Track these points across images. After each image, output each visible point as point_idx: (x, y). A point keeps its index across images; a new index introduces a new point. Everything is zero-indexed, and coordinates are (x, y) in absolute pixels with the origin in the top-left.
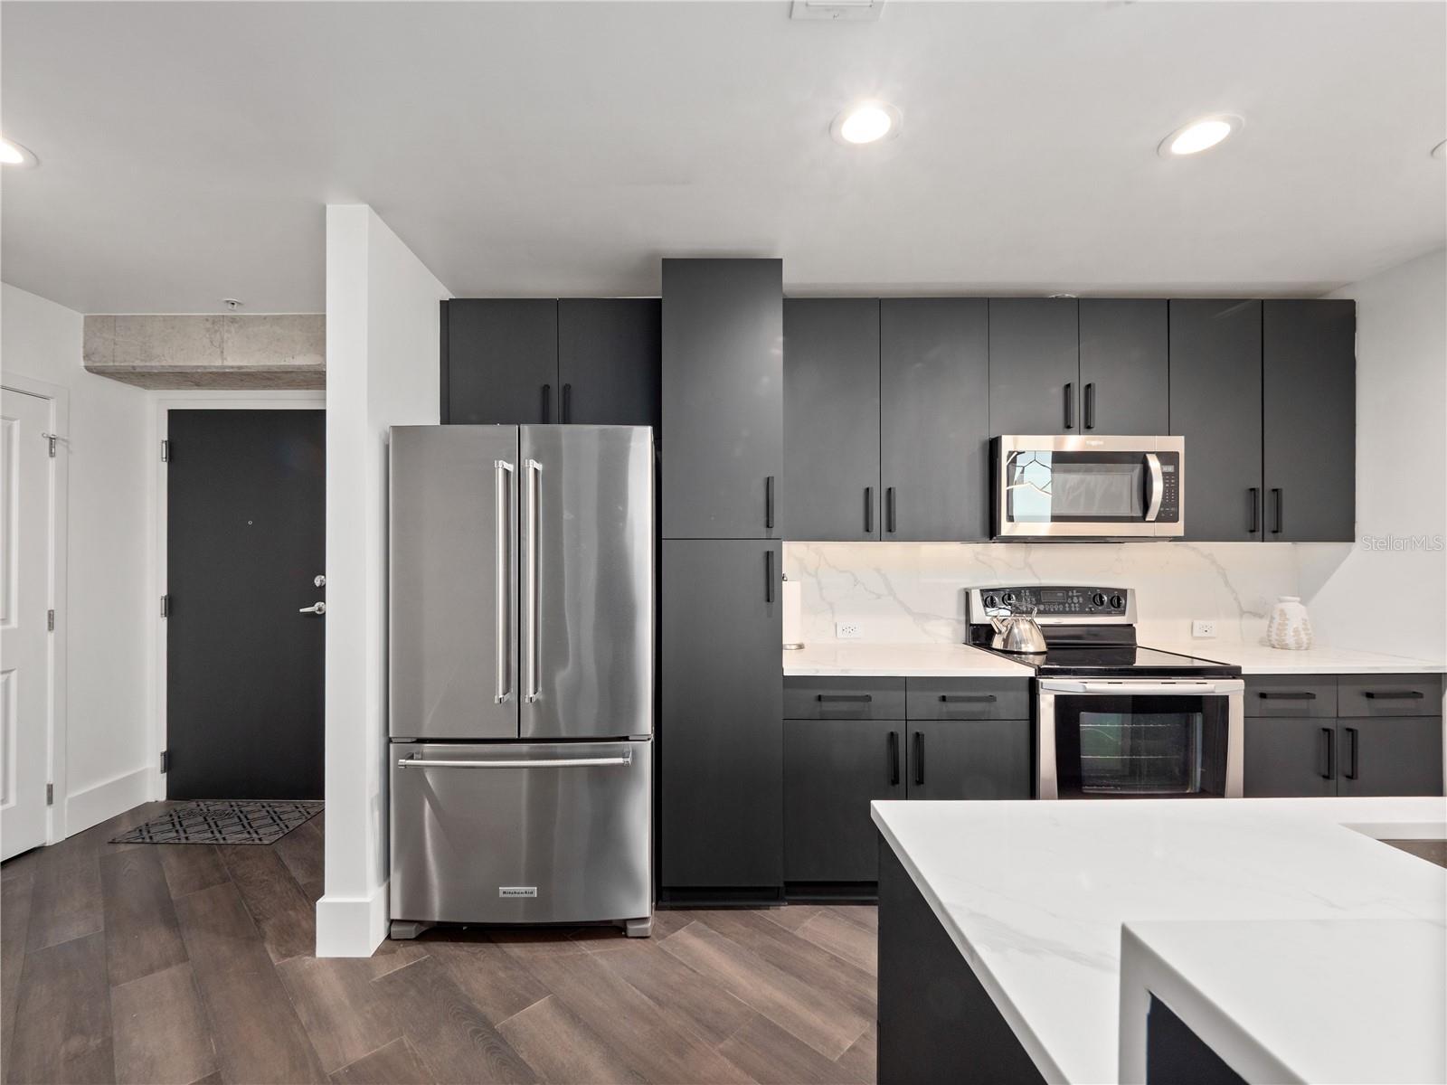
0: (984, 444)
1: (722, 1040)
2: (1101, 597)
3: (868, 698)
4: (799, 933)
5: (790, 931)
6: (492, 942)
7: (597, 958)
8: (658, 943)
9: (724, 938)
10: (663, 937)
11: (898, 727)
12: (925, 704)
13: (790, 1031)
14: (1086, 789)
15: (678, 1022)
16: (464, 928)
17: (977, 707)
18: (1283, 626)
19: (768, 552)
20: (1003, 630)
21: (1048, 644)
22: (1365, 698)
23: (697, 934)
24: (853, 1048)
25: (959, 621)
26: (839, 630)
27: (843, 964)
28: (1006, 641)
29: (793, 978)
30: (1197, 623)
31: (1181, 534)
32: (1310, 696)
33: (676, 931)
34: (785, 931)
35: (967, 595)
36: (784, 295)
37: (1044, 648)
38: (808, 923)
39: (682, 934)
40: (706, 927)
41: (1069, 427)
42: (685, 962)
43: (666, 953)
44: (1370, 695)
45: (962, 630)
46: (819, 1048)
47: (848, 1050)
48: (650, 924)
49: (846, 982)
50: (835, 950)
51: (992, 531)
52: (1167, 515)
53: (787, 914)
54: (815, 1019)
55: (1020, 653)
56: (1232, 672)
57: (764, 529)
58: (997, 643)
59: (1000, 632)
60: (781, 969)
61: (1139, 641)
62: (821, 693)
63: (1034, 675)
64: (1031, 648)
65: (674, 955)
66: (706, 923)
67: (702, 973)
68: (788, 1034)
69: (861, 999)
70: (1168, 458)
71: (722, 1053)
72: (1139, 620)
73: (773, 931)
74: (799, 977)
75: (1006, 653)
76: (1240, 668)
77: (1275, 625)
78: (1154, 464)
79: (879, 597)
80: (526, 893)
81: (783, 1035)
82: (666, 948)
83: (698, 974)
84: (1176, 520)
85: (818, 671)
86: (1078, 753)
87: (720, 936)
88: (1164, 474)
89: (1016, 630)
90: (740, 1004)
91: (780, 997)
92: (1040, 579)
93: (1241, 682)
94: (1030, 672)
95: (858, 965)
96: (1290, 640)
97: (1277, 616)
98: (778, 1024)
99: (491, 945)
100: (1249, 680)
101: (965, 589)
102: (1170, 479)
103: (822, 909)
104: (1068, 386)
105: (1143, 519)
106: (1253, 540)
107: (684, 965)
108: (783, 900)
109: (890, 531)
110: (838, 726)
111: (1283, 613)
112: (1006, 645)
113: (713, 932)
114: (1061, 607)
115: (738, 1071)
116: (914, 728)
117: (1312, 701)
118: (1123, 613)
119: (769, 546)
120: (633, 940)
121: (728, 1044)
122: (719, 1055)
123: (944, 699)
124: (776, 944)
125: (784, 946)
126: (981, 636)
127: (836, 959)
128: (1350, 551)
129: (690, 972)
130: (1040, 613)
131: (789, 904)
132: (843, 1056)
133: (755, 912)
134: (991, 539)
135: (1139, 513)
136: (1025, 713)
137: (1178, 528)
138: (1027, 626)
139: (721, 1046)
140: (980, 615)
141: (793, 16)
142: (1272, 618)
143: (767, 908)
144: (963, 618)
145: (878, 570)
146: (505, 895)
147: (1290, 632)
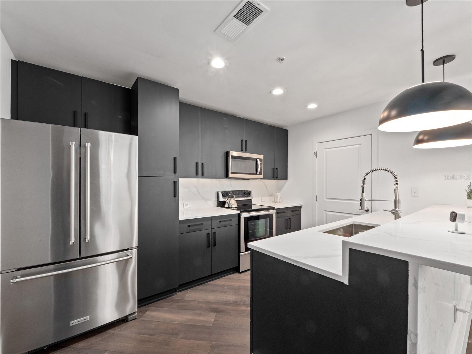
0: (225, 153)
1: (178, 335)
2: (246, 193)
3: (202, 224)
4: (186, 299)
5: (183, 299)
6: (65, 347)
7: (119, 332)
8: (141, 319)
9: (163, 309)
10: (142, 316)
11: (209, 231)
12: (216, 223)
13: (196, 324)
14: (250, 240)
15: (162, 337)
16: (45, 348)
17: (227, 223)
18: (277, 198)
19: (175, 181)
20: (228, 202)
21: (238, 205)
22: (291, 212)
23: (154, 311)
24: (215, 321)
25: (215, 201)
26: (185, 205)
27: (201, 302)
28: (228, 205)
29: (191, 311)
30: (262, 198)
31: (263, 178)
32: (284, 212)
33: (145, 313)
34: (181, 300)
35: (218, 193)
36: (179, 100)
37: (237, 206)
38: (187, 295)
39: (148, 313)
40: (155, 308)
41: (242, 150)
42: (154, 320)
43: (145, 321)
44: (292, 211)
45: (216, 203)
46: (206, 325)
47: (214, 322)
48: (137, 314)
49: (205, 306)
50: (198, 299)
51: (227, 176)
52: (260, 174)
53: (179, 295)
54: (202, 318)
55: (232, 208)
56: (272, 208)
57: (173, 174)
58: (226, 206)
59: (227, 203)
60: (185, 310)
61: (253, 203)
62: (189, 224)
63: (239, 213)
64: (234, 207)
65: (149, 320)
66: (155, 307)
67: (162, 321)
68: (196, 325)
69: (211, 308)
70: (261, 160)
71: (181, 338)
72: (253, 198)
73: (177, 301)
74: (192, 310)
75: (229, 208)
76: (275, 207)
77: (276, 198)
78: (258, 161)
79: (196, 195)
80: (84, 319)
81: (195, 326)
82: (145, 319)
83: (160, 322)
84: (262, 175)
85: (189, 218)
86: (248, 231)
87: (162, 308)
88: (260, 164)
89: (231, 202)
90: (178, 324)
91: (189, 317)
92: (233, 188)
93: (275, 210)
94: (238, 212)
95: (206, 301)
96: (278, 201)
97: (276, 196)
98: (192, 324)
99: (65, 348)
100: (277, 210)
101: (217, 192)
102: (261, 164)
103: (189, 290)
104: (242, 140)
105: (256, 174)
106: (273, 179)
107: (154, 321)
108: (177, 291)
109: (203, 175)
110: (194, 233)
111: (277, 195)
112: (228, 206)
113: (158, 308)
114: (238, 196)
115: (188, 341)
116: (213, 231)
117: (285, 213)
118: (250, 197)
119: (175, 179)
120: (131, 322)
121: (181, 335)
122: (180, 340)
123: (220, 221)
124: (181, 304)
125: (183, 304)
126: (222, 204)
127: (200, 301)
128: (286, 182)
129: (158, 322)
130: (236, 197)
131: (179, 292)
132: (213, 324)
133: (170, 298)
134: (226, 178)
135: (255, 172)
136: (237, 223)
137: (262, 176)
138: (233, 200)
139: (179, 337)
140: (221, 199)
141: (216, 32)
142: (275, 196)
143: (173, 295)
144: (217, 200)
145: (195, 187)
146: (73, 324)
147: (278, 199)
